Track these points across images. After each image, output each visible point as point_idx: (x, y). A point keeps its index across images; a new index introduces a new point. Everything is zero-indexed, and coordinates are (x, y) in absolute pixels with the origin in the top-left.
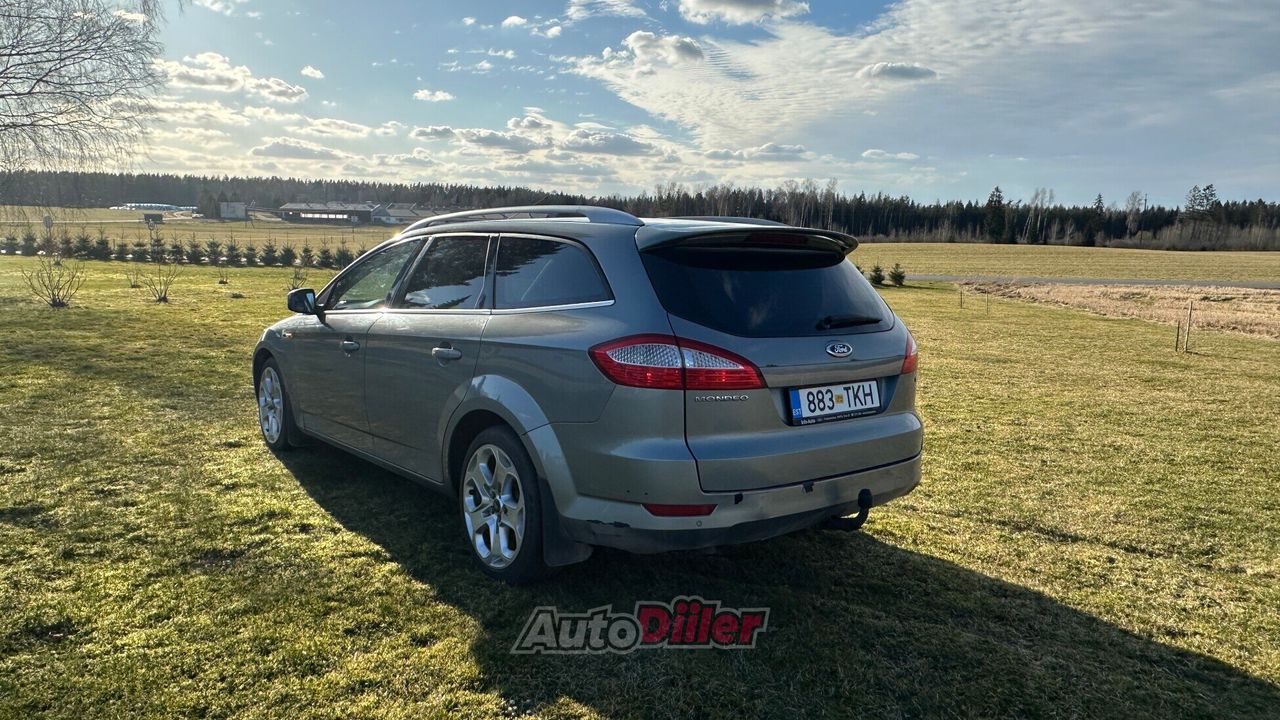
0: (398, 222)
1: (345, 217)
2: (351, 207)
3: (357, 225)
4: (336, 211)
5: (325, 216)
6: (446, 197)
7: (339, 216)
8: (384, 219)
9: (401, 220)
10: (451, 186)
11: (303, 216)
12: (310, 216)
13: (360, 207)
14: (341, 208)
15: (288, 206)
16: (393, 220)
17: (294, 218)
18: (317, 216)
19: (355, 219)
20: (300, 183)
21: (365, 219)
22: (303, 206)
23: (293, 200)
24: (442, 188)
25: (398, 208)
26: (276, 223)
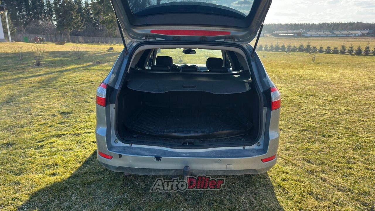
0: (310, 36)
1: (293, 35)
2: (295, 32)
3: (296, 37)
4: (291, 33)
5: (286, 35)
6: (329, 26)
7: (291, 35)
8: (305, 35)
9: (311, 35)
10: (332, 23)
11: (280, 35)
12: (282, 35)
13: (298, 31)
14: (292, 32)
15: (276, 32)
16: (308, 35)
17: (277, 35)
18: (284, 35)
19: (296, 35)
20: (281, 25)
21: (299, 35)
22: (280, 32)
23: (278, 30)
24: (328, 24)
25: (311, 31)
26: (272, 37)
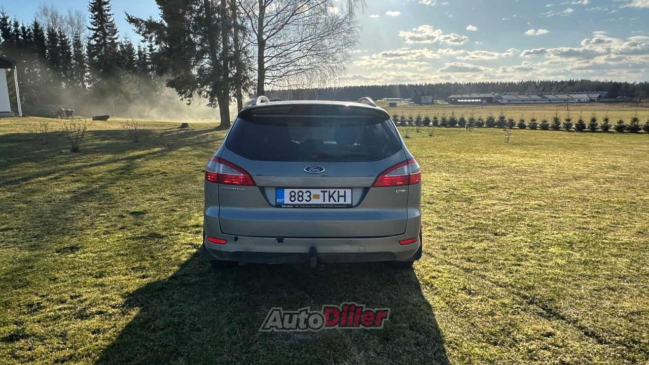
0: (507, 102)
1: (480, 100)
2: (482, 95)
3: (485, 105)
4: (476, 98)
5: (469, 101)
6: (537, 87)
8: (500, 101)
10: (541, 81)
11: (459, 101)
12: (462, 101)
13: (488, 95)
14: (478, 96)
15: (452, 96)
17: (455, 102)
18: (466, 101)
19: (485, 101)
20: (460, 84)
21: (490, 101)
22: (459, 96)
23: (455, 94)
25: (509, 95)
26: (445, 105)
